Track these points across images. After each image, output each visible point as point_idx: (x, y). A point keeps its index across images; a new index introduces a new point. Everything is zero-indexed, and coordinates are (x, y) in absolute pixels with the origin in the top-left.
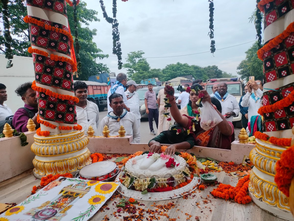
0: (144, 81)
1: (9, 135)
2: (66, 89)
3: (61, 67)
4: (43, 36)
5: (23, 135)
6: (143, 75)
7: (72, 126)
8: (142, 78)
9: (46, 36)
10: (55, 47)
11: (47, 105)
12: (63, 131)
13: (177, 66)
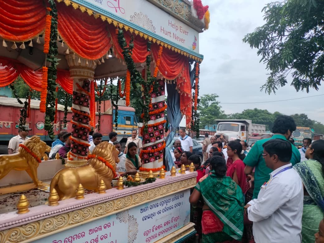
0: (208, 127)
1: (58, 159)
2: (83, 140)
3: (82, 130)
4: (77, 117)
5: (64, 159)
6: (211, 120)
7: (84, 157)
8: (210, 122)
9: (78, 116)
10: (81, 121)
11: (74, 146)
12: (79, 159)
13: (253, 112)
